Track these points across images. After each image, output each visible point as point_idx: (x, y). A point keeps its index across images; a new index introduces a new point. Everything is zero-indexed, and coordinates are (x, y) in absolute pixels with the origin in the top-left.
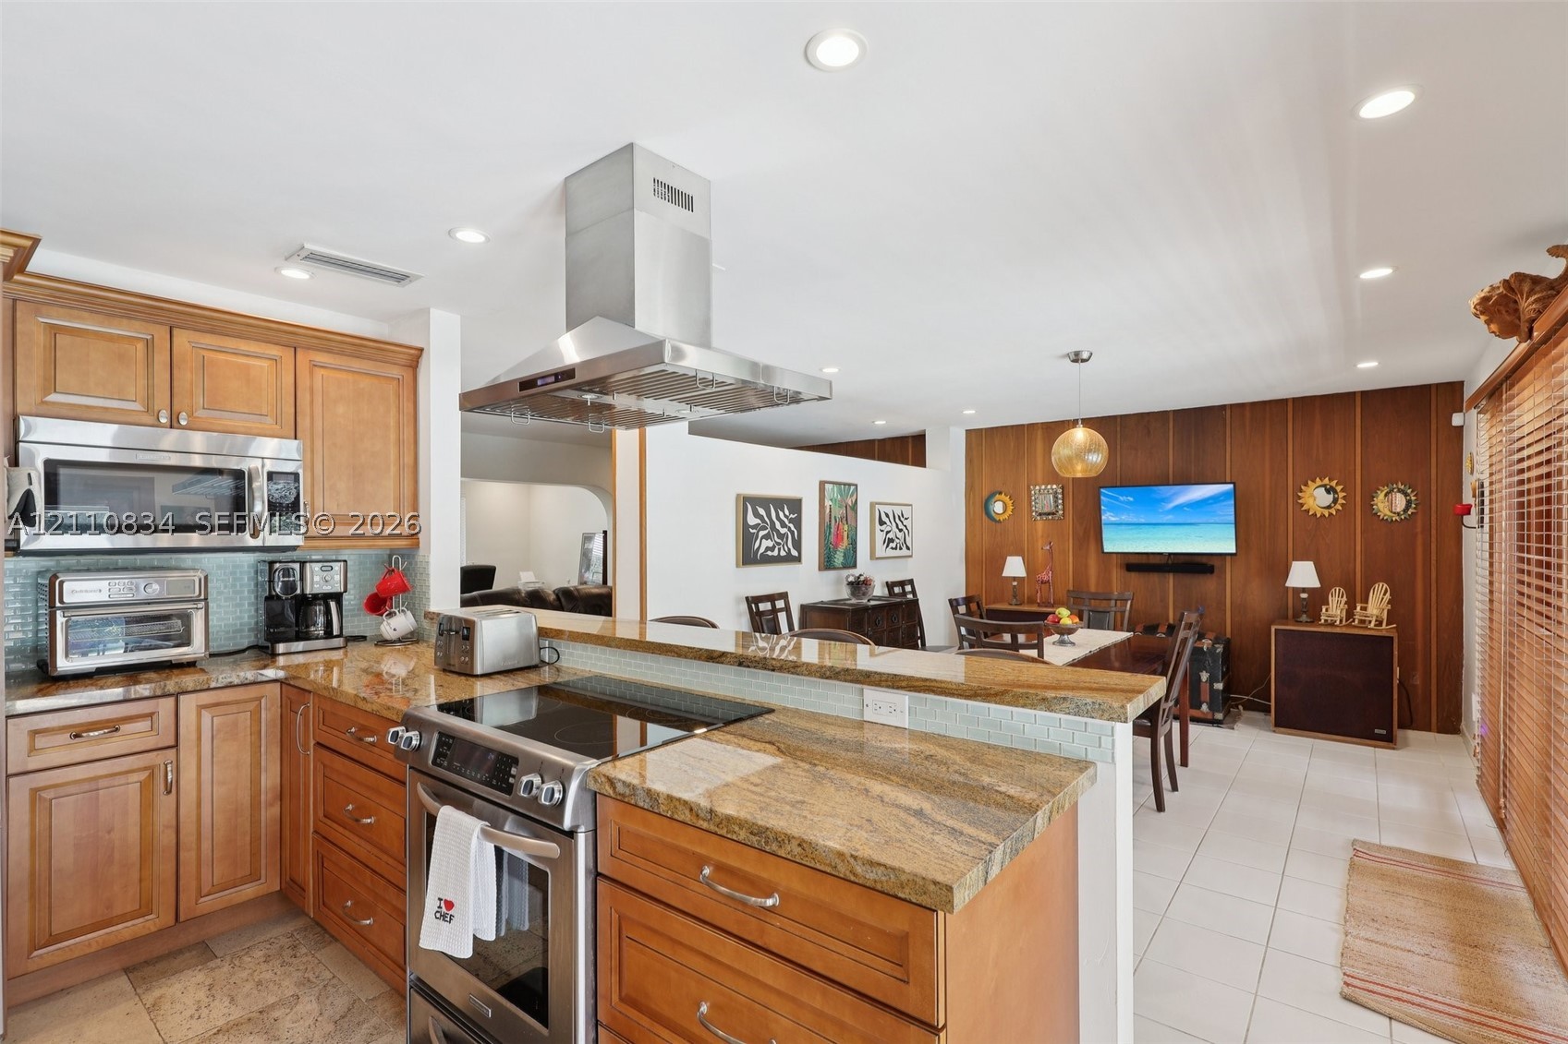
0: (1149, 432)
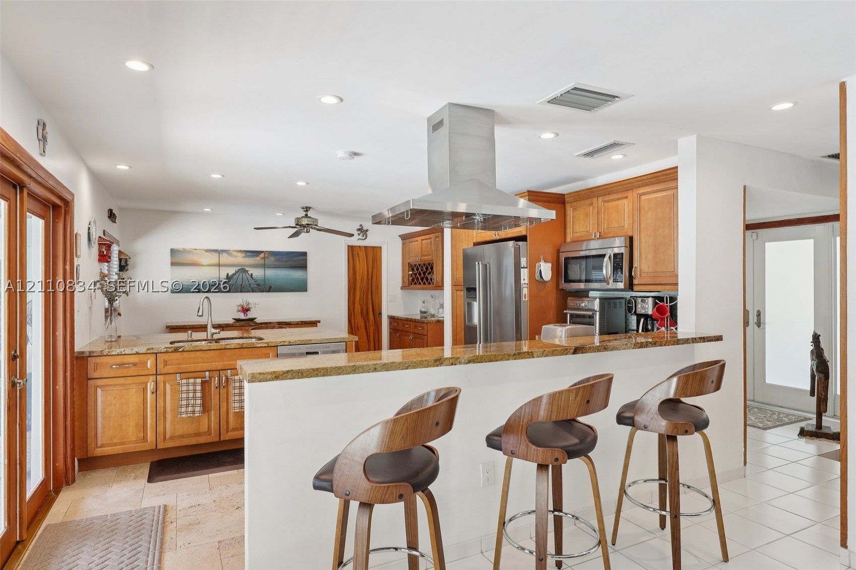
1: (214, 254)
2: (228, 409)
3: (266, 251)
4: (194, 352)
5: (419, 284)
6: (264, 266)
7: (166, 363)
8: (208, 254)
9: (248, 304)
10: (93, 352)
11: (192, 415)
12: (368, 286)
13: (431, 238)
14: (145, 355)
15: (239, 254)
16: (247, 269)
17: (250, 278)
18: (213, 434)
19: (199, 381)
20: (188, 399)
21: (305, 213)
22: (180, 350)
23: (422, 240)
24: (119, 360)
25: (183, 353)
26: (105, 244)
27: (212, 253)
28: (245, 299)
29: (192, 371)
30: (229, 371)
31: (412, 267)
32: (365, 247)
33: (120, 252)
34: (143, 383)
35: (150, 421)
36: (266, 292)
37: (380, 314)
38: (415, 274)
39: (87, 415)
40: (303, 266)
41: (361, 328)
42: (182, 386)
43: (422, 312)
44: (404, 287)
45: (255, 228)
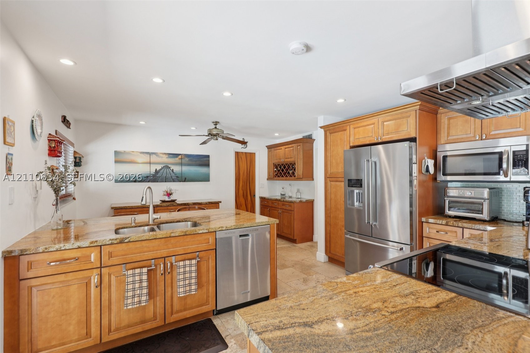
1: (146, 155)
2: (172, 294)
3: (182, 154)
4: (140, 242)
5: (282, 177)
6: (181, 164)
7: (110, 255)
8: (142, 155)
9: (171, 190)
10: (26, 250)
11: (138, 305)
12: (247, 177)
13: (293, 147)
14: (89, 248)
15: (164, 156)
16: (169, 166)
17: (171, 172)
18: (158, 319)
19: (145, 270)
20: (134, 289)
21: (214, 126)
22: (126, 241)
23: (285, 148)
24: (58, 256)
25: (129, 243)
26: (54, 140)
27: (145, 154)
28: (168, 187)
29: (138, 260)
30: (173, 258)
31: (276, 166)
32: (245, 153)
33: (75, 152)
34: (86, 278)
35: (94, 316)
36: (183, 182)
37: (254, 196)
38: (279, 171)
39: (18, 319)
40: (207, 165)
41: (243, 205)
42: (128, 277)
43: (282, 195)
44: (269, 178)
45: (179, 135)
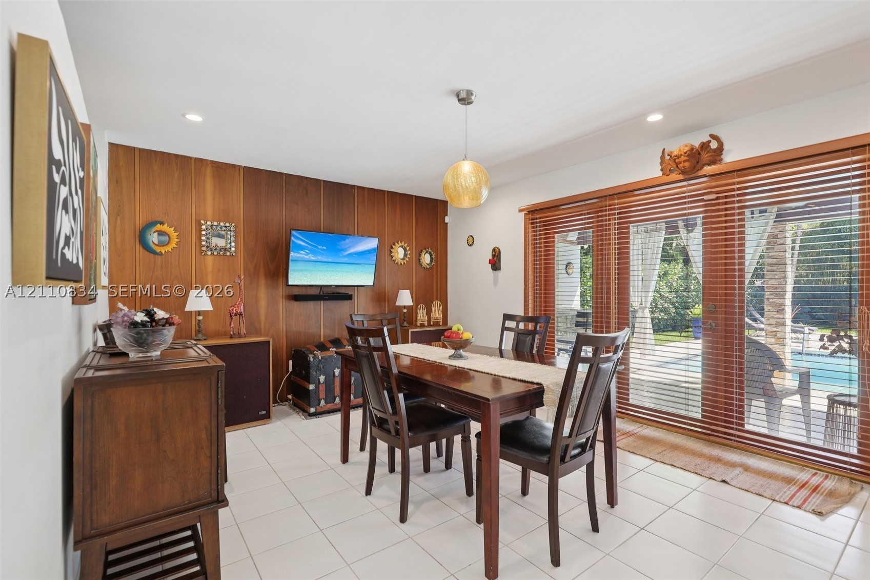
0: (307, 192)
